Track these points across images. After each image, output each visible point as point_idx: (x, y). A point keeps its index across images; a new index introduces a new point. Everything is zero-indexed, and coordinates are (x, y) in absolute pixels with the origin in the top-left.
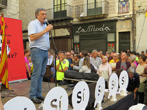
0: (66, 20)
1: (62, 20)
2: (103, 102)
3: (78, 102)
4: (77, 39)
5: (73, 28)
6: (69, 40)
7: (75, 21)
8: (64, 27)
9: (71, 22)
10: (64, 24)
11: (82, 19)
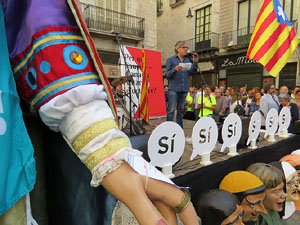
0: (210, 51)
1: (205, 52)
2: (257, 141)
3: (229, 136)
4: (223, 74)
5: (218, 61)
6: (213, 75)
7: (222, 52)
8: (207, 60)
9: (217, 53)
10: (208, 56)
11: (231, 49)
